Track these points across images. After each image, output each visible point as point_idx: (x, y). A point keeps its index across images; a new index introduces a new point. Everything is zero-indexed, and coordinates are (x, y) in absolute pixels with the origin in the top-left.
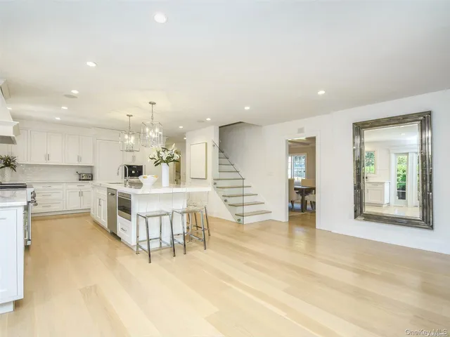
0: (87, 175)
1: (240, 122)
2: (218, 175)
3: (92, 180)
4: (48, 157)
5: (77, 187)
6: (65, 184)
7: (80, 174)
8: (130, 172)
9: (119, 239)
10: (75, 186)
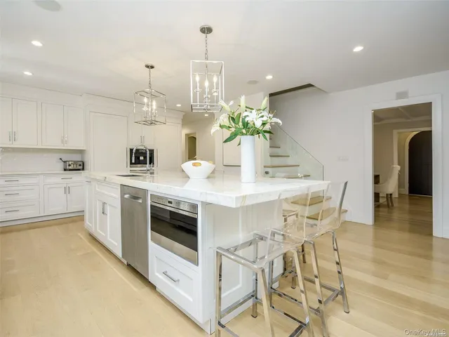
0: (75, 163)
1: (310, 85)
2: (270, 161)
3: (83, 169)
4: (13, 136)
5: (60, 180)
6: (42, 176)
7: (64, 162)
8: (137, 158)
9: (153, 287)
10: (58, 180)
